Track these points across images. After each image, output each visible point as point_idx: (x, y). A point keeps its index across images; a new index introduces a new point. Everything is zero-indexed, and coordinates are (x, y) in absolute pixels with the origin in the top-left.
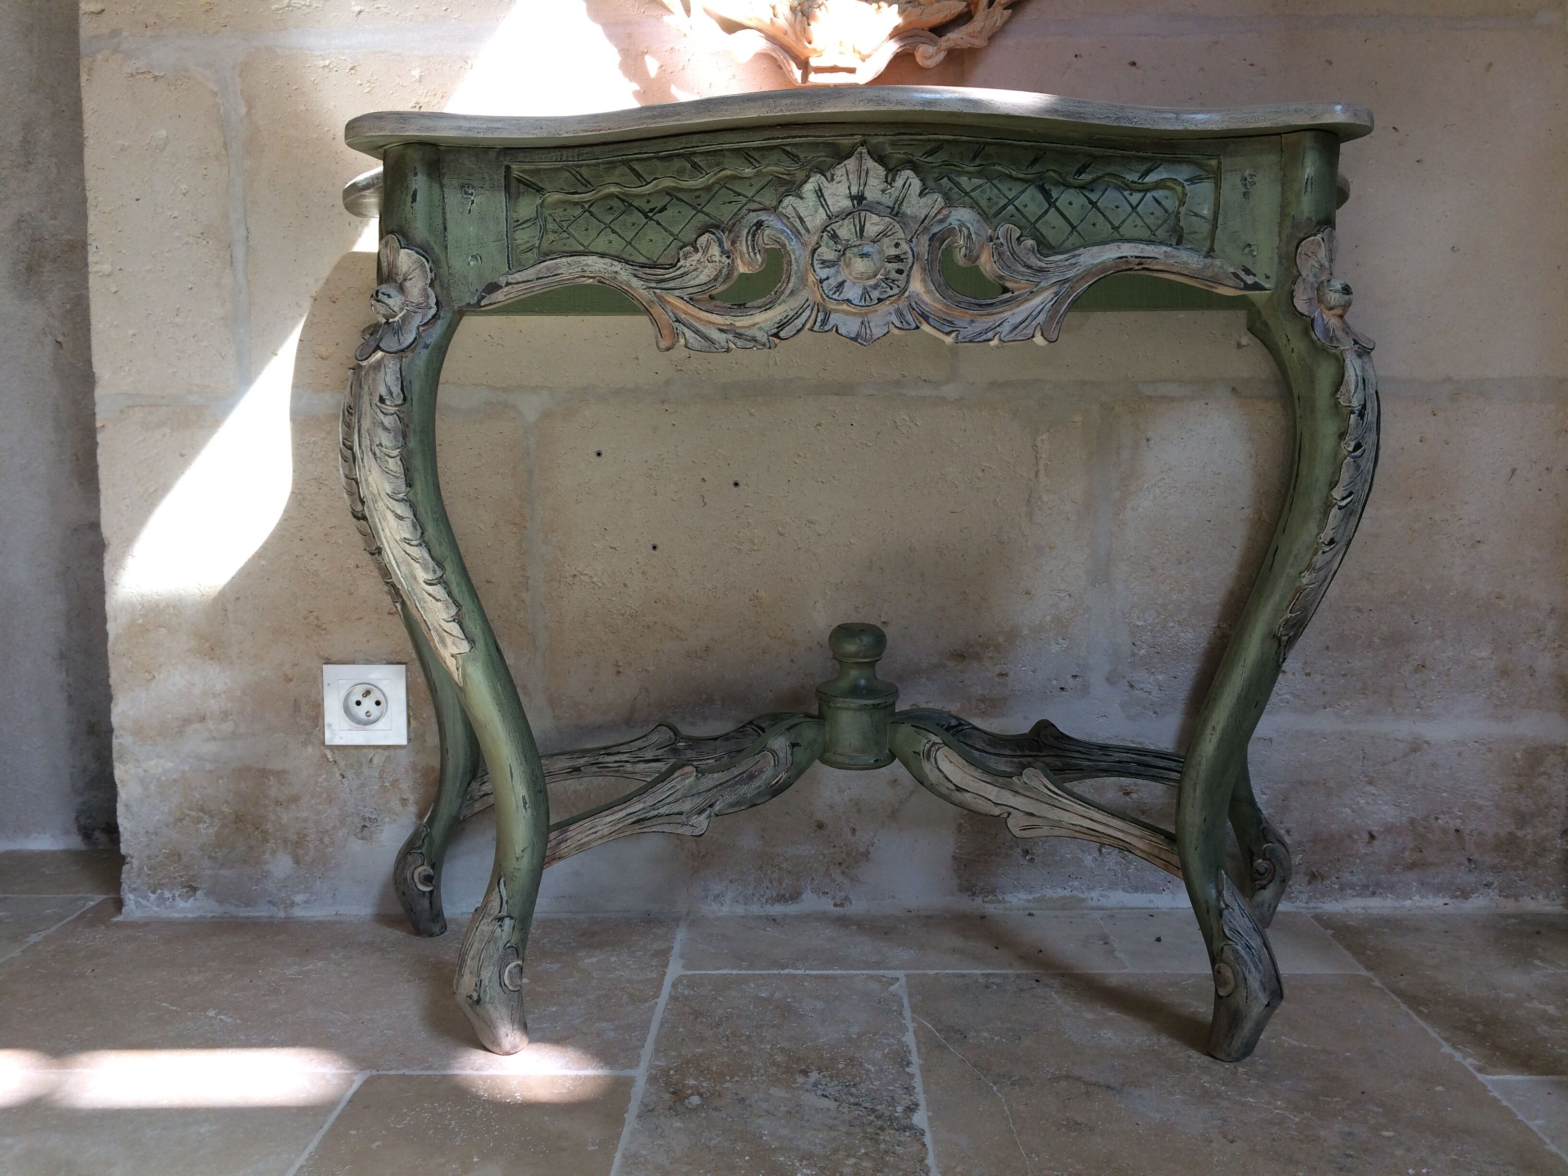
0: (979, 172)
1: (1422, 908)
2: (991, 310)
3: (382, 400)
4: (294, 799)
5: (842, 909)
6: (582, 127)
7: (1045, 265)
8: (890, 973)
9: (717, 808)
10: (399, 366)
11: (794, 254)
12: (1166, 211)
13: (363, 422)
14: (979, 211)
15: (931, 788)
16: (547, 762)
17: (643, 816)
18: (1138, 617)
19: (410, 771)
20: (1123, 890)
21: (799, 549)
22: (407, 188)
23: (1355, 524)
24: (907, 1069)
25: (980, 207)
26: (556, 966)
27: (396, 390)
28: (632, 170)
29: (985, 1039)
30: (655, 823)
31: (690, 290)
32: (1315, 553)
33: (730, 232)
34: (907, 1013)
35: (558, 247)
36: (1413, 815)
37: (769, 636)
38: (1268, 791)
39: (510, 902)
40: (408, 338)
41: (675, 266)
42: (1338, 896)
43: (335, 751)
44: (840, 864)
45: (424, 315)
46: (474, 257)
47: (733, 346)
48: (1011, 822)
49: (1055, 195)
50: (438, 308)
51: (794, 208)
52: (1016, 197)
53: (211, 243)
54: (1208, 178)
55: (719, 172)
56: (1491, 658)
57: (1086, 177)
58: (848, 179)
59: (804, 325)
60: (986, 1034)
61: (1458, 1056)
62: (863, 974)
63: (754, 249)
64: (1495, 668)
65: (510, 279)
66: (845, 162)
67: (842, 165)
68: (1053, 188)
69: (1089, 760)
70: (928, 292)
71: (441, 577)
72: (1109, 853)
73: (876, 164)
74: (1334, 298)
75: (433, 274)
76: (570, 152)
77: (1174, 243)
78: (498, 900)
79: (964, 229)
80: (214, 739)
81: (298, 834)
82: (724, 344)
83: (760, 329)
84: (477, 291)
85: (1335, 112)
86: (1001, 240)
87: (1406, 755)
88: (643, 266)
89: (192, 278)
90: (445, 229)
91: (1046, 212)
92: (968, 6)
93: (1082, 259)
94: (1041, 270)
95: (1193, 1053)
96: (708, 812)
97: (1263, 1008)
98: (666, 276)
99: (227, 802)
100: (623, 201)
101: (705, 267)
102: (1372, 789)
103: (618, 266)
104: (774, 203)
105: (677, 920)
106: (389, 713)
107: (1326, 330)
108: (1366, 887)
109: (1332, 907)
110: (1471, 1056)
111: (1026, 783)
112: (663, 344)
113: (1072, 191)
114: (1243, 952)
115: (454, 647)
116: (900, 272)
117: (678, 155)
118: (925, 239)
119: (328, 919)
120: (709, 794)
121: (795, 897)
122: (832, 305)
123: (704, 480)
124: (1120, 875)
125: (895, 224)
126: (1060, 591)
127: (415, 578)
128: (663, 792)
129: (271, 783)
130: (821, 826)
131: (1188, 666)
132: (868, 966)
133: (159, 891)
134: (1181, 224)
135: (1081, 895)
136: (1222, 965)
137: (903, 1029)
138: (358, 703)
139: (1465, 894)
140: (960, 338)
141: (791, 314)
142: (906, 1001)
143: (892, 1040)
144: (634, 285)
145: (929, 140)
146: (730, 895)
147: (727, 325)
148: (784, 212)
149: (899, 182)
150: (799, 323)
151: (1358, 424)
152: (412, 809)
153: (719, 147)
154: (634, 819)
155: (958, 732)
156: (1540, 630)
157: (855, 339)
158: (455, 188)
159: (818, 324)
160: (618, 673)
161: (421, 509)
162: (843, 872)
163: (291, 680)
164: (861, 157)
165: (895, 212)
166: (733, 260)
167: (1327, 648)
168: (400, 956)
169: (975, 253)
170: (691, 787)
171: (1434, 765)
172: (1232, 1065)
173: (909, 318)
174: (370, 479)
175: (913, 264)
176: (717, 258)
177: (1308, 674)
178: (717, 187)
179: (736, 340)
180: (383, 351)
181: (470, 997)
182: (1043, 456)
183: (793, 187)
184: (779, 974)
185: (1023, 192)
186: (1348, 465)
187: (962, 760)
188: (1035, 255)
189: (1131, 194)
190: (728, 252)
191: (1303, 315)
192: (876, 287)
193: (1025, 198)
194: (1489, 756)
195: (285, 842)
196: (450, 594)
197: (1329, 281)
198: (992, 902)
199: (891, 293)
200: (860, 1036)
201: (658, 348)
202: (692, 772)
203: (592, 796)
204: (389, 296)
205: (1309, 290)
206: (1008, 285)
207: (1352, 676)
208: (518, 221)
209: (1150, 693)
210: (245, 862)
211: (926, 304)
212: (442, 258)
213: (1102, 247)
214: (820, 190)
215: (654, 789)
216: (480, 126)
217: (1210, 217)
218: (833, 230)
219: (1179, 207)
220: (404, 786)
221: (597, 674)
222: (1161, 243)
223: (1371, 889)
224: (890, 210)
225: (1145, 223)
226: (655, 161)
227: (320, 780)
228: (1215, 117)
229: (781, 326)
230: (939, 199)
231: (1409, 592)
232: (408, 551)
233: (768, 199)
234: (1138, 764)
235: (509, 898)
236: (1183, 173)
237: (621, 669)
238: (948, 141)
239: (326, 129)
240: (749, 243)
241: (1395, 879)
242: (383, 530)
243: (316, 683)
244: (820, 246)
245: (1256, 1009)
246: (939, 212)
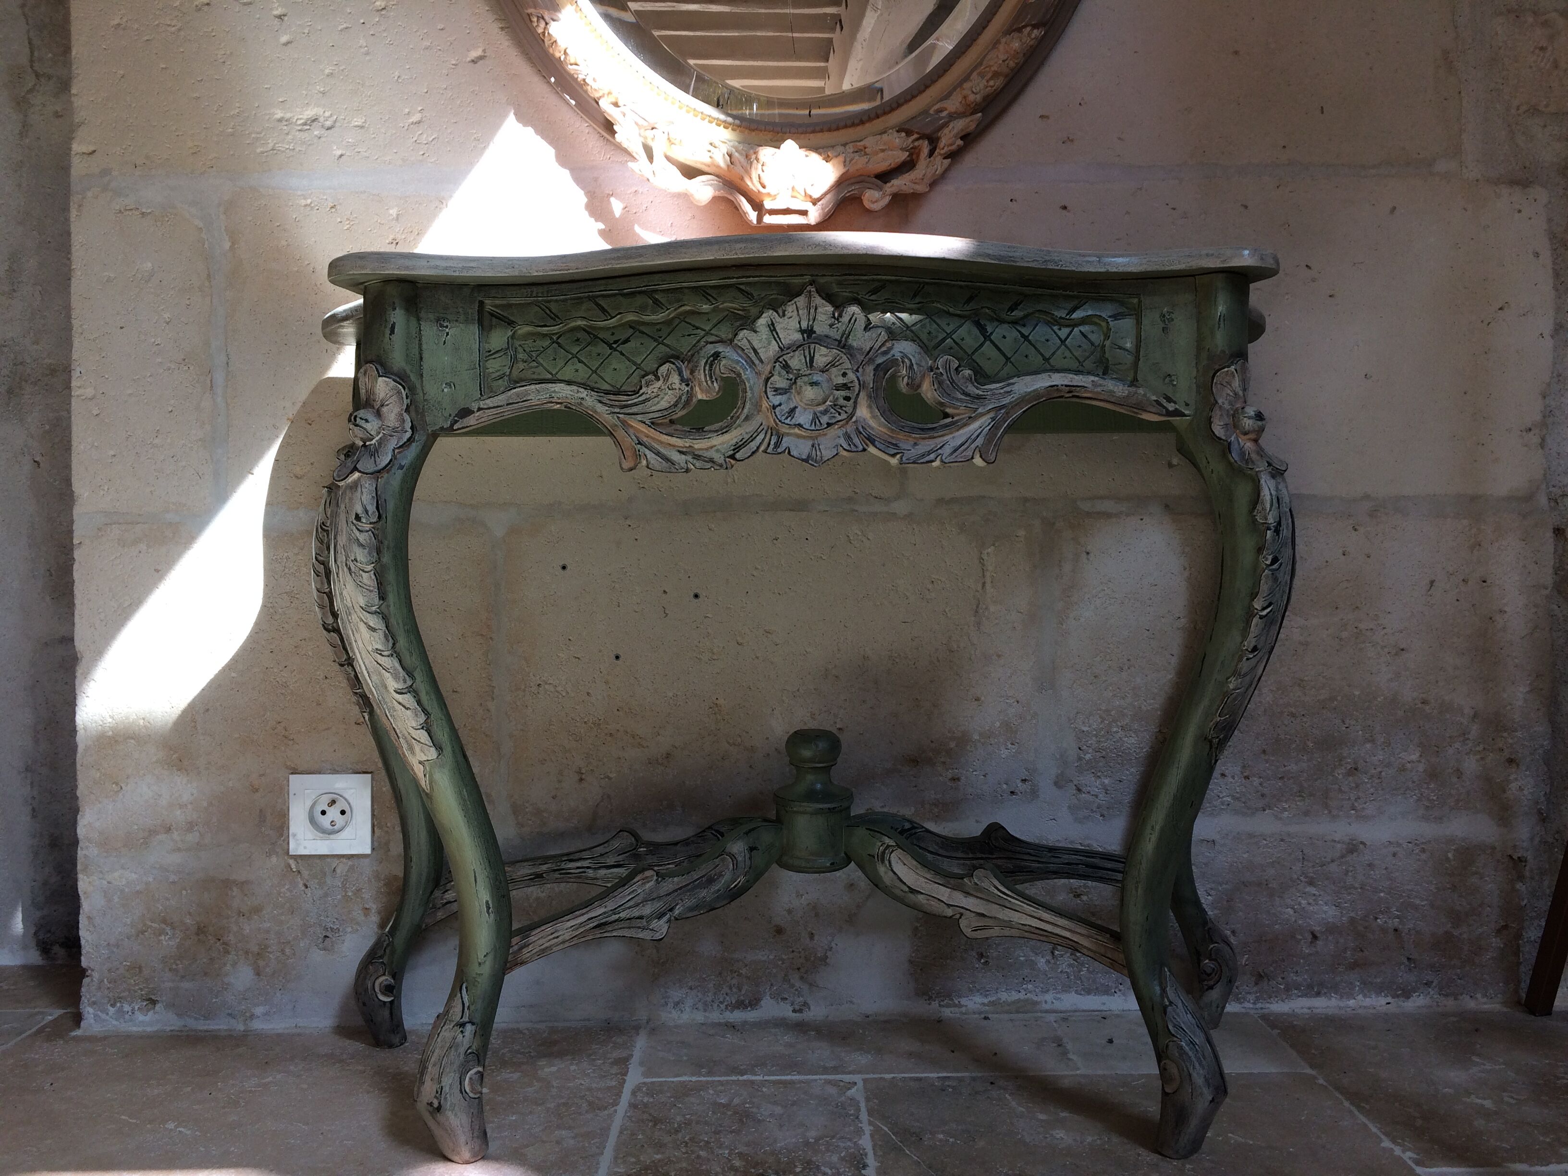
0: (919, 309)
1: (1365, 1007)
2: (932, 434)
3: (358, 518)
4: (257, 910)
5: (801, 1015)
6: (552, 266)
7: (981, 393)
8: (847, 1078)
9: (677, 912)
10: (375, 486)
11: (749, 382)
12: (1092, 344)
13: (339, 538)
14: (920, 344)
15: (887, 891)
16: (509, 869)
17: (604, 920)
18: (1084, 723)
19: (373, 880)
20: (1077, 992)
21: (757, 658)
22: (386, 321)
23: (1276, 632)
24: (863, 1172)
25: (921, 340)
26: (516, 1075)
27: (372, 508)
28: (598, 305)
29: (940, 1140)
30: (616, 927)
31: (652, 415)
32: (1240, 660)
33: (689, 362)
34: (864, 1116)
35: (528, 374)
36: (1352, 914)
37: (728, 743)
38: (1212, 892)
39: (472, 1008)
40: (384, 460)
41: (638, 393)
42: (1284, 997)
43: (300, 861)
44: (799, 969)
45: (399, 439)
46: (448, 384)
47: (692, 467)
48: (963, 923)
49: (989, 329)
50: (413, 431)
51: (749, 341)
52: (954, 331)
53: (191, 368)
54: (1130, 315)
55: (679, 307)
56: (1419, 761)
57: (1017, 314)
58: (798, 315)
59: (758, 448)
60: (941, 1136)
61: (1398, 1151)
62: (820, 1079)
63: (711, 377)
64: (1425, 771)
65: (482, 404)
66: (796, 300)
67: (793, 302)
68: (987, 323)
69: (1039, 862)
70: (874, 417)
71: (411, 686)
72: (1062, 956)
73: (824, 302)
74: (1248, 423)
75: (409, 401)
76: (540, 289)
77: (1101, 374)
78: (460, 1007)
79: (906, 360)
80: (179, 850)
81: (259, 945)
82: (683, 465)
83: (718, 451)
84: (450, 415)
85: (1243, 256)
86: (941, 370)
87: (1342, 857)
88: (607, 393)
89: (173, 402)
90: (421, 359)
91: (982, 345)
92: (911, 155)
93: (1015, 388)
94: (979, 397)
95: (1141, 1151)
96: (668, 916)
97: (1208, 1103)
98: (629, 402)
99: (190, 914)
100: (589, 333)
101: (666, 394)
102: (1312, 890)
103: (584, 393)
104: (730, 336)
105: (637, 1028)
106: (354, 821)
107: (1242, 453)
108: (1310, 987)
109: (1278, 1007)
110: (1409, 1150)
111: (976, 884)
112: (626, 465)
113: (1006, 326)
114: (1187, 1048)
115: (422, 754)
116: (847, 399)
117: (640, 292)
118: (870, 369)
119: (286, 1031)
120: (670, 898)
121: (753, 1003)
122: (784, 429)
123: (665, 592)
124: (1072, 977)
125: (843, 355)
126: (1008, 697)
127: (386, 688)
128: (625, 896)
129: (234, 894)
130: (779, 931)
131: (1132, 770)
132: (825, 1070)
133: (118, 1005)
134: (1107, 355)
135: (1035, 998)
136: (1167, 1061)
137: (859, 1132)
138: (323, 813)
139: (1407, 994)
140: (904, 459)
141: (746, 437)
142: (863, 1105)
143: (849, 1143)
144: (599, 410)
145: (873, 280)
146: (689, 1002)
147: (686, 447)
148: (739, 344)
149: (845, 318)
150: (753, 445)
151: (1274, 540)
152: (374, 918)
153: (678, 286)
154: (595, 924)
155: (911, 835)
156: (1464, 734)
157: (806, 461)
158: (431, 321)
159: (771, 446)
160: (581, 780)
161: (393, 621)
162: (802, 978)
163: (257, 790)
164: (810, 296)
165: (843, 344)
166: (692, 388)
167: (1264, 752)
168: (361, 1068)
169: (917, 381)
170: (651, 891)
171: (1371, 865)
172: (1180, 1162)
173: (856, 440)
174: (345, 593)
175: (859, 391)
176: (677, 386)
177: (1247, 778)
178: (677, 321)
179: (695, 461)
180: (360, 472)
181: (431, 1104)
182: (990, 568)
183: (747, 322)
184: (738, 1080)
185: (960, 326)
186: (1267, 577)
187: (915, 863)
188: (973, 383)
189: (1060, 329)
190: (688, 380)
191: (1220, 439)
192: (825, 412)
193: (962, 332)
194: (1424, 856)
195: (247, 953)
196: (419, 702)
197: (1243, 408)
198: (948, 1006)
199: (840, 418)
200: (817, 1140)
201: (622, 468)
202: (652, 876)
203: (554, 902)
204: (367, 421)
205: (1225, 417)
206: (948, 410)
207: (1288, 779)
208: (490, 351)
209: (1097, 796)
210: (206, 974)
211: (872, 428)
212: (418, 386)
213: (1034, 376)
214: (773, 324)
215: (615, 893)
216: (455, 265)
217: (1134, 350)
218: (784, 360)
219: (1104, 340)
220: (366, 895)
221: (560, 782)
222: (1089, 373)
223: (1315, 989)
224: (837, 343)
225: (1073, 355)
226: (621, 298)
227: (283, 890)
228: (1134, 260)
229: (738, 448)
230: (883, 333)
231: (1339, 698)
232: (379, 661)
233: (724, 331)
234: (1087, 866)
235: (472, 1003)
236: (1106, 311)
237: (583, 776)
238: (891, 281)
239: (307, 262)
240: (707, 372)
241: (1338, 979)
242: (356, 641)
243: (281, 792)
244: (773, 375)
245: (1201, 1105)
246: (883, 345)
